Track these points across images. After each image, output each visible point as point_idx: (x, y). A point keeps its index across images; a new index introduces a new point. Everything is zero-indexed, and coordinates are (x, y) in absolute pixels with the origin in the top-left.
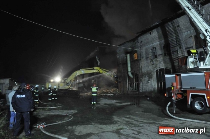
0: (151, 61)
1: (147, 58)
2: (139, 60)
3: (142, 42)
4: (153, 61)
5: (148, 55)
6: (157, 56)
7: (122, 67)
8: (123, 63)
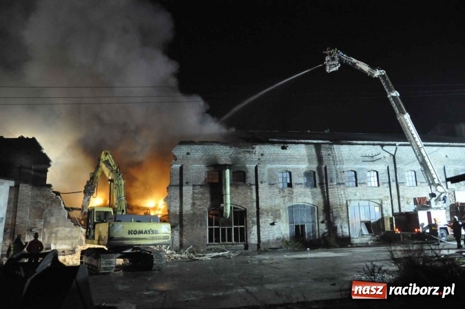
0: (280, 191)
1: (273, 184)
2: (251, 185)
3: (262, 155)
4: (284, 192)
5: (275, 180)
6: (293, 184)
7: (192, 192)
8: (196, 184)
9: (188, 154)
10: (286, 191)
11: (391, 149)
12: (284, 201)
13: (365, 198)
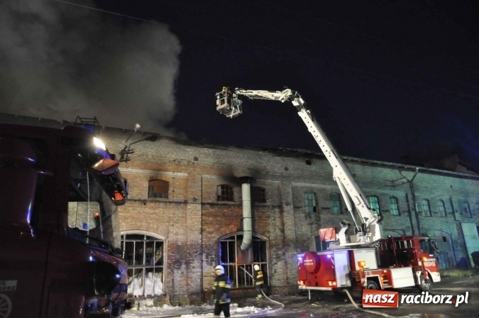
1: (298, 208)
2: (273, 207)
4: (310, 217)
5: (301, 202)
6: (320, 208)
7: (200, 213)
8: (205, 202)
9: (196, 159)
10: (312, 216)
11: (409, 175)
12: (312, 229)
13: (390, 228)
